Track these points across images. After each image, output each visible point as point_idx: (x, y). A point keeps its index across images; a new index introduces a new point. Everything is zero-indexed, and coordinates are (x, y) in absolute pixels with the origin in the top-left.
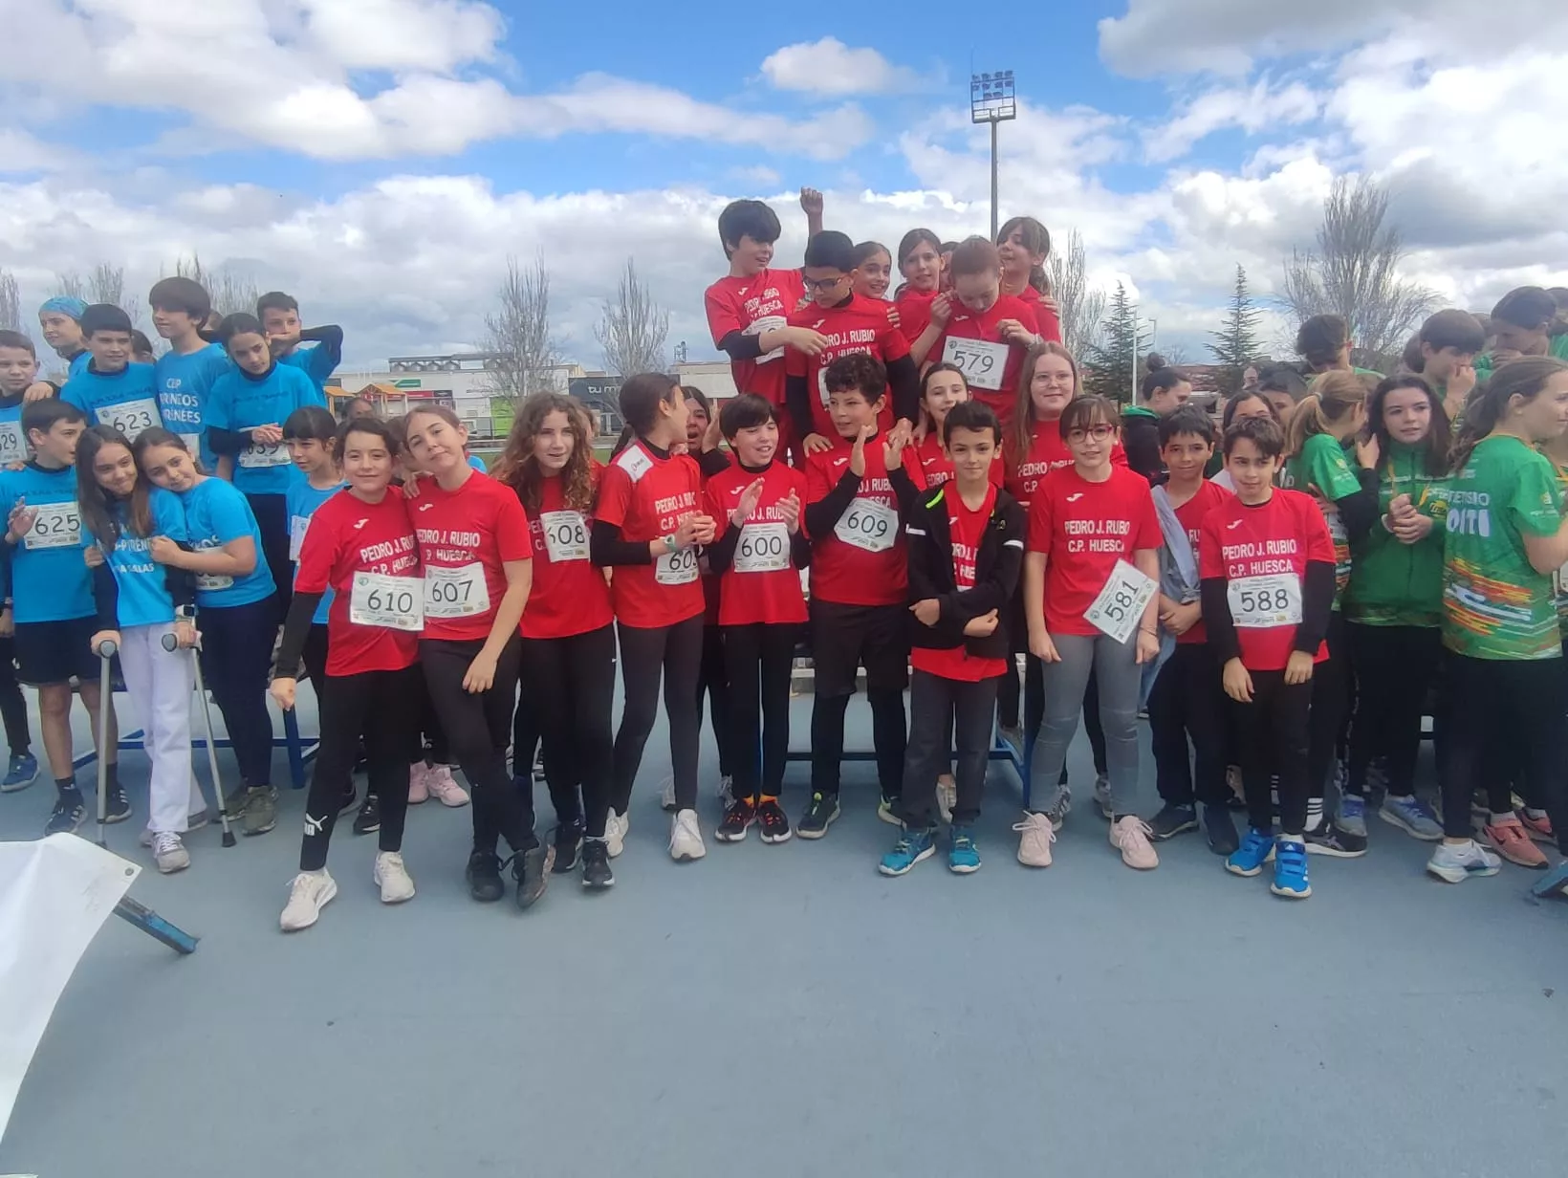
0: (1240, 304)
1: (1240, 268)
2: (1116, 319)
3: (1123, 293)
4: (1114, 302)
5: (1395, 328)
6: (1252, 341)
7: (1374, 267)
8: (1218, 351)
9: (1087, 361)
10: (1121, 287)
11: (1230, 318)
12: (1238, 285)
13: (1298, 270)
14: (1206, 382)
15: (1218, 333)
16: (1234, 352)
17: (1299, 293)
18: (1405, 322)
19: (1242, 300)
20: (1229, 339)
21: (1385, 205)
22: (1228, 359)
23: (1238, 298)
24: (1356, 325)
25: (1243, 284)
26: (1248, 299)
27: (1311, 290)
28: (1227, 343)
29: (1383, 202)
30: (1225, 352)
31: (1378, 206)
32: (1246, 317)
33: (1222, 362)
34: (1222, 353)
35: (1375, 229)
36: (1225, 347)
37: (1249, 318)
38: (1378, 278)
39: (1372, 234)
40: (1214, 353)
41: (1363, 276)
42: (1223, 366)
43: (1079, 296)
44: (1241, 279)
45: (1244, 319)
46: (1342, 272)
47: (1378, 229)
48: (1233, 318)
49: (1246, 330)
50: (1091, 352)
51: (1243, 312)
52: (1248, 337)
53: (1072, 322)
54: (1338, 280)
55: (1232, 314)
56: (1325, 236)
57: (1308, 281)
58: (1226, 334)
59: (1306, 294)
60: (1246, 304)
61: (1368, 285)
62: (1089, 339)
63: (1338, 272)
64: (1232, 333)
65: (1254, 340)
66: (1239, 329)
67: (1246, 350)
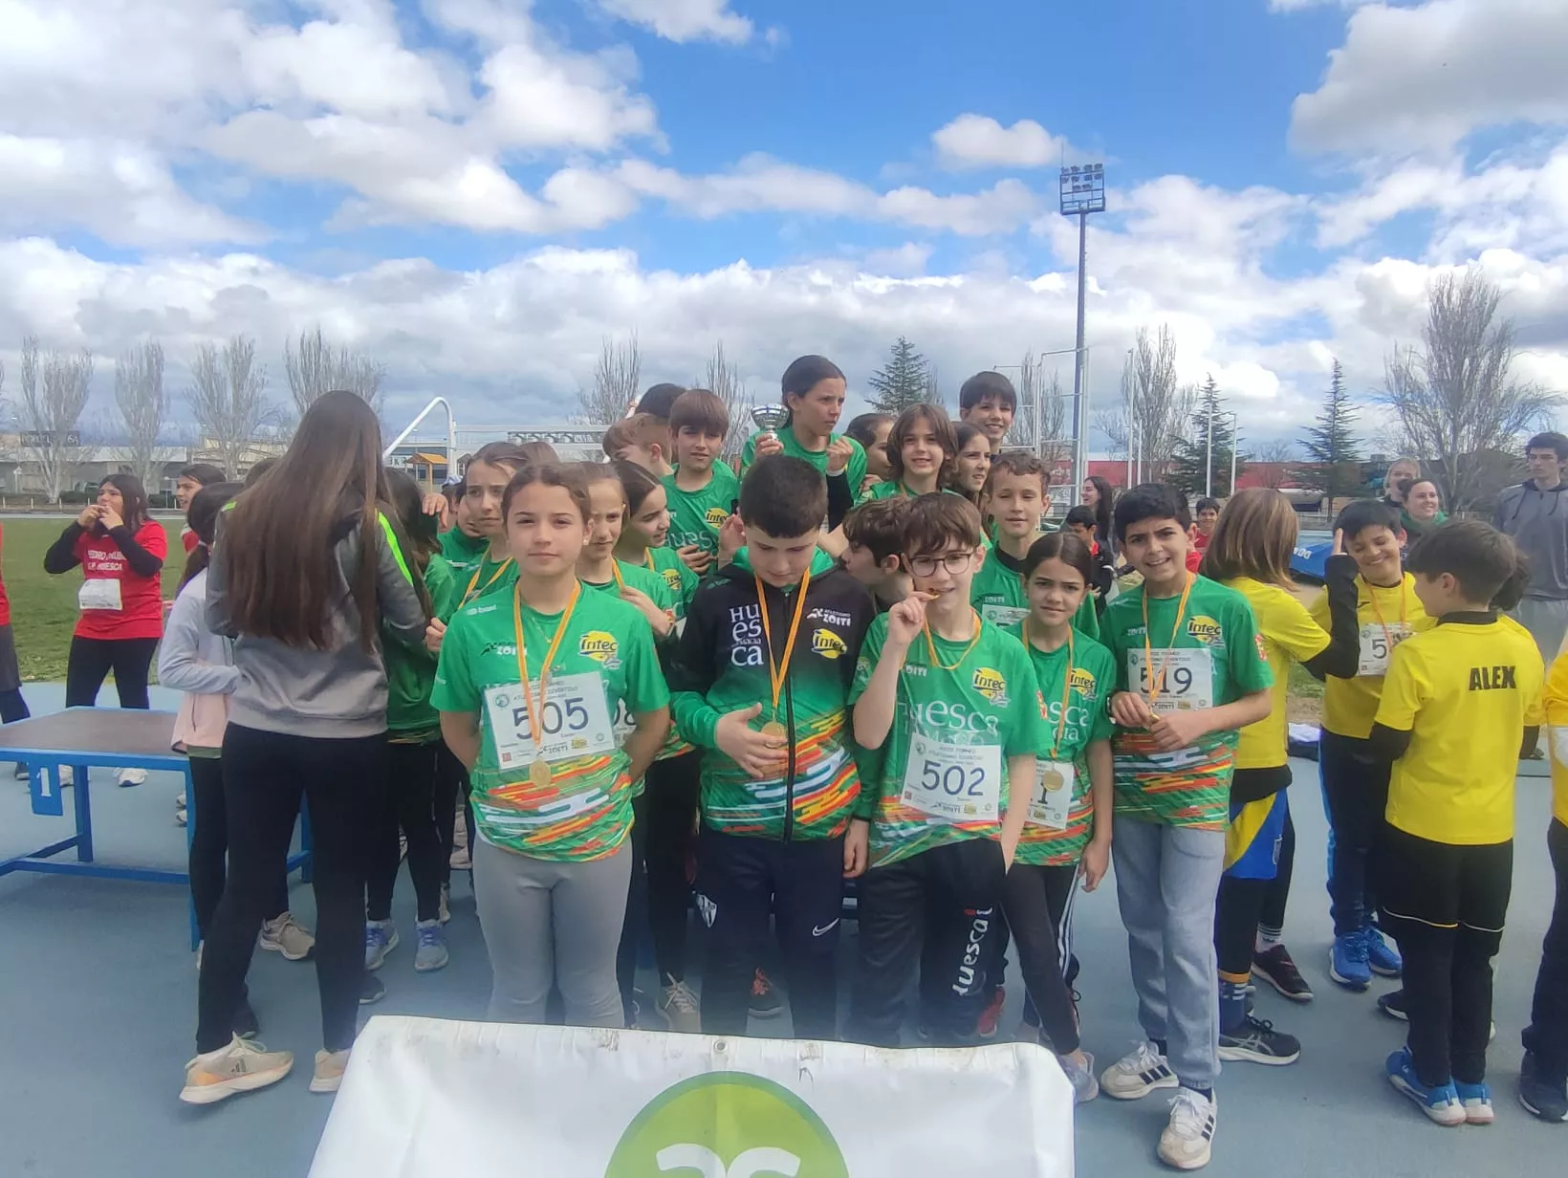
0: (1337, 400)
1: (1336, 363)
2: (1207, 413)
3: (1213, 385)
4: (1204, 395)
5: (1510, 428)
7: (1484, 363)
8: (1312, 448)
9: (1178, 454)
10: (1211, 380)
11: (1325, 414)
12: (1334, 380)
13: (1400, 366)
15: (1312, 429)
16: (1331, 450)
17: (1401, 390)
18: (1521, 421)
19: (1338, 395)
20: (1324, 436)
21: (1497, 300)
22: (1323, 456)
23: (1335, 393)
24: (1464, 425)
25: (1340, 379)
26: (1347, 394)
27: (1416, 388)
28: (1322, 440)
30: (1320, 449)
31: (1489, 301)
32: (1342, 413)
34: (1316, 450)
35: (1485, 325)
36: (1319, 444)
37: (1345, 415)
38: (1488, 376)
39: (1482, 330)
40: (1307, 449)
41: (1473, 371)
42: (1317, 464)
43: (1170, 388)
44: (1338, 374)
45: (1340, 415)
46: (1448, 369)
48: (1329, 414)
49: (1343, 426)
50: (1179, 445)
51: (1339, 408)
52: (1345, 434)
53: (1162, 414)
54: (1446, 378)
55: (1327, 410)
56: (1431, 331)
57: (1411, 378)
58: (1320, 430)
59: (1408, 389)
60: (1342, 400)
61: (1478, 382)
62: (1180, 431)
63: (1445, 369)
64: (1327, 429)
65: (1351, 437)
66: (1334, 425)
67: (1341, 447)
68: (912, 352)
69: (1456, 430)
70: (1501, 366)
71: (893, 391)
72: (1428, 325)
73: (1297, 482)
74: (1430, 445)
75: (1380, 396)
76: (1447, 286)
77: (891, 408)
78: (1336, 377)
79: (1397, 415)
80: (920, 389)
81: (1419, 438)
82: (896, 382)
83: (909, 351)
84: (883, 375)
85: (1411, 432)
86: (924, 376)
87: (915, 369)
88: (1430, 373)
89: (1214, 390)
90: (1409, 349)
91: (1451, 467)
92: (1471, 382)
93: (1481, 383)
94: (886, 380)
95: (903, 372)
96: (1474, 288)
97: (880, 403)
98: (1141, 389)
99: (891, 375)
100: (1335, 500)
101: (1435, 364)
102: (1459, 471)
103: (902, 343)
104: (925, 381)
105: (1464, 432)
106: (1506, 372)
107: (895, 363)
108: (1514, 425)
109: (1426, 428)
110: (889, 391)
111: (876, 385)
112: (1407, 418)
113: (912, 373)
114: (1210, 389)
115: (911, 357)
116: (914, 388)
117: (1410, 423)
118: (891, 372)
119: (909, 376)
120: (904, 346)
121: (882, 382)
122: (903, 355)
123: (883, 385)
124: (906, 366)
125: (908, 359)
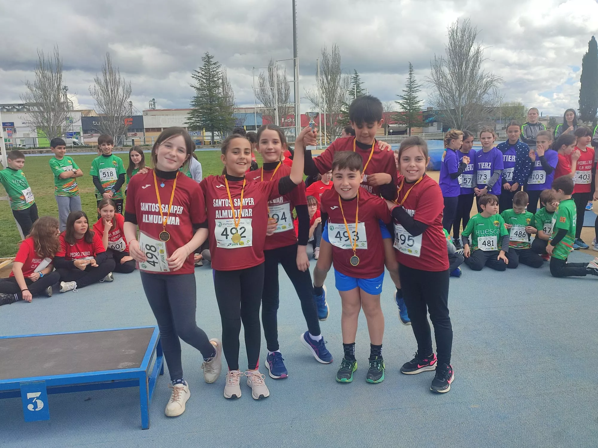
0: (411, 82)
1: (410, 64)
2: (355, 89)
3: (357, 76)
4: (353, 81)
5: (480, 94)
7: (471, 64)
8: (401, 104)
12: (410, 73)
13: (437, 66)
14: (396, 120)
15: (401, 96)
16: (409, 105)
17: (437, 77)
18: (485, 91)
19: (411, 80)
20: (406, 99)
21: (475, 35)
22: (406, 108)
25: (412, 72)
26: (415, 79)
27: (444, 76)
28: (406, 101)
30: (405, 105)
33: (402, 110)
34: (403, 106)
35: (471, 47)
36: (404, 103)
37: (416, 89)
38: (472, 70)
39: (470, 49)
40: (399, 106)
41: (467, 68)
42: (403, 112)
44: (411, 70)
45: (413, 89)
46: (457, 67)
48: (408, 89)
49: (414, 94)
50: (344, 105)
51: (412, 86)
52: (415, 98)
53: (335, 90)
54: (456, 71)
55: (407, 87)
56: (450, 49)
57: (442, 71)
58: (404, 97)
59: (440, 77)
60: (414, 82)
61: (469, 73)
62: (344, 99)
63: (455, 67)
64: (408, 96)
65: (417, 99)
66: (410, 94)
67: (413, 104)
68: (213, 61)
69: (460, 95)
70: (477, 66)
71: (204, 81)
72: (448, 46)
73: (396, 121)
74: (450, 102)
75: (429, 80)
76: (456, 28)
77: (205, 90)
79: (436, 89)
80: (218, 80)
81: (446, 99)
82: (206, 76)
83: (211, 60)
84: (199, 72)
85: (442, 96)
86: (220, 73)
87: (215, 69)
88: (450, 69)
89: (358, 78)
90: (440, 58)
91: (459, 112)
92: (466, 73)
93: (470, 73)
94: (200, 75)
95: (209, 71)
96: (467, 29)
97: (198, 87)
98: (325, 79)
99: (203, 73)
100: (412, 128)
101: (451, 65)
102: (462, 113)
103: (207, 56)
104: (221, 75)
105: (463, 96)
106: (480, 68)
107: (204, 66)
108: (483, 92)
109: (448, 95)
110: (202, 81)
111: (196, 78)
112: (441, 90)
113: (213, 71)
114: (356, 78)
115: (212, 63)
116: (216, 79)
117: (442, 92)
118: (202, 71)
119: (212, 73)
120: (208, 57)
121: (199, 77)
122: (208, 62)
123: (199, 78)
124: (210, 67)
125: (211, 64)
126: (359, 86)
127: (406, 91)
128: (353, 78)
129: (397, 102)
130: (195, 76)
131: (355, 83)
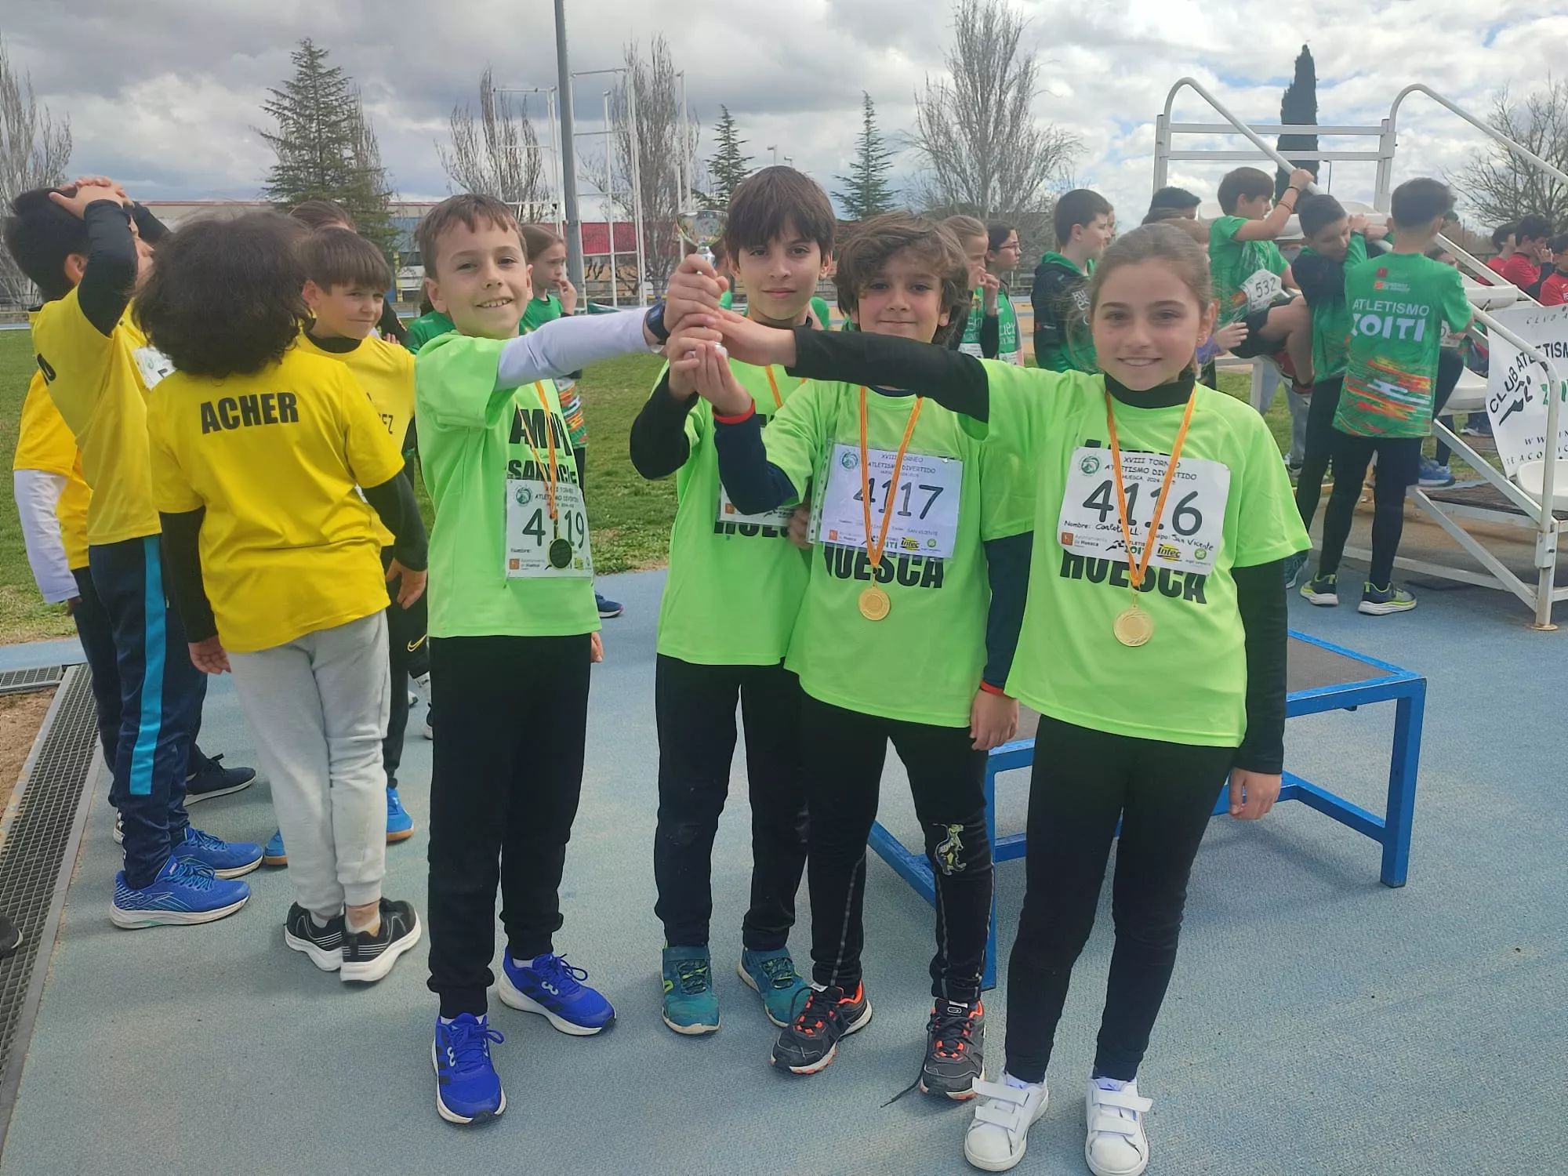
0: (870, 143)
1: (867, 97)
2: (724, 158)
3: (730, 123)
4: (719, 135)
6: (885, 188)
8: (849, 202)
10: (729, 114)
11: (859, 161)
12: (866, 119)
13: (932, 106)
15: (845, 179)
16: (864, 203)
17: (933, 133)
19: (871, 138)
20: (859, 187)
21: (1020, 29)
22: (858, 212)
23: (868, 135)
24: (993, 173)
25: (871, 118)
26: (879, 136)
27: (945, 130)
28: (857, 191)
29: (1018, 26)
30: (855, 203)
31: (1012, 30)
32: (877, 160)
33: (849, 216)
34: (851, 204)
35: (1010, 59)
36: (855, 197)
37: (881, 161)
38: (1014, 118)
39: (1007, 63)
40: (843, 204)
42: (852, 221)
44: (870, 112)
45: (874, 162)
47: (1013, 58)
48: (862, 160)
49: (877, 176)
51: (872, 153)
52: (878, 185)
55: (861, 155)
56: (958, 62)
57: (943, 122)
58: (855, 180)
59: (940, 132)
60: (875, 143)
64: (862, 178)
65: (886, 188)
66: (869, 174)
67: (878, 201)
68: (326, 64)
69: (987, 182)
71: (302, 121)
78: (869, 116)
79: (932, 164)
80: (344, 120)
82: (306, 107)
83: (320, 61)
84: (284, 97)
85: (946, 183)
86: (347, 100)
87: (333, 89)
88: (958, 113)
89: (732, 129)
90: (940, 85)
94: (286, 103)
95: (315, 93)
96: (998, 14)
97: (285, 138)
99: (298, 97)
103: (308, 48)
104: (350, 107)
105: (993, 183)
106: (1027, 114)
107: (301, 80)
108: (1038, 174)
110: (296, 122)
111: (275, 112)
112: (941, 167)
113: (327, 95)
114: (727, 127)
115: (322, 71)
116: (336, 118)
117: (944, 173)
118: (295, 92)
119: (326, 99)
120: (312, 54)
121: (285, 108)
122: (312, 66)
123: (286, 112)
124: (318, 84)
125: (320, 74)
126: (736, 150)
127: (858, 167)
128: (719, 128)
129: (837, 195)
130: (274, 108)
131: (723, 142)
